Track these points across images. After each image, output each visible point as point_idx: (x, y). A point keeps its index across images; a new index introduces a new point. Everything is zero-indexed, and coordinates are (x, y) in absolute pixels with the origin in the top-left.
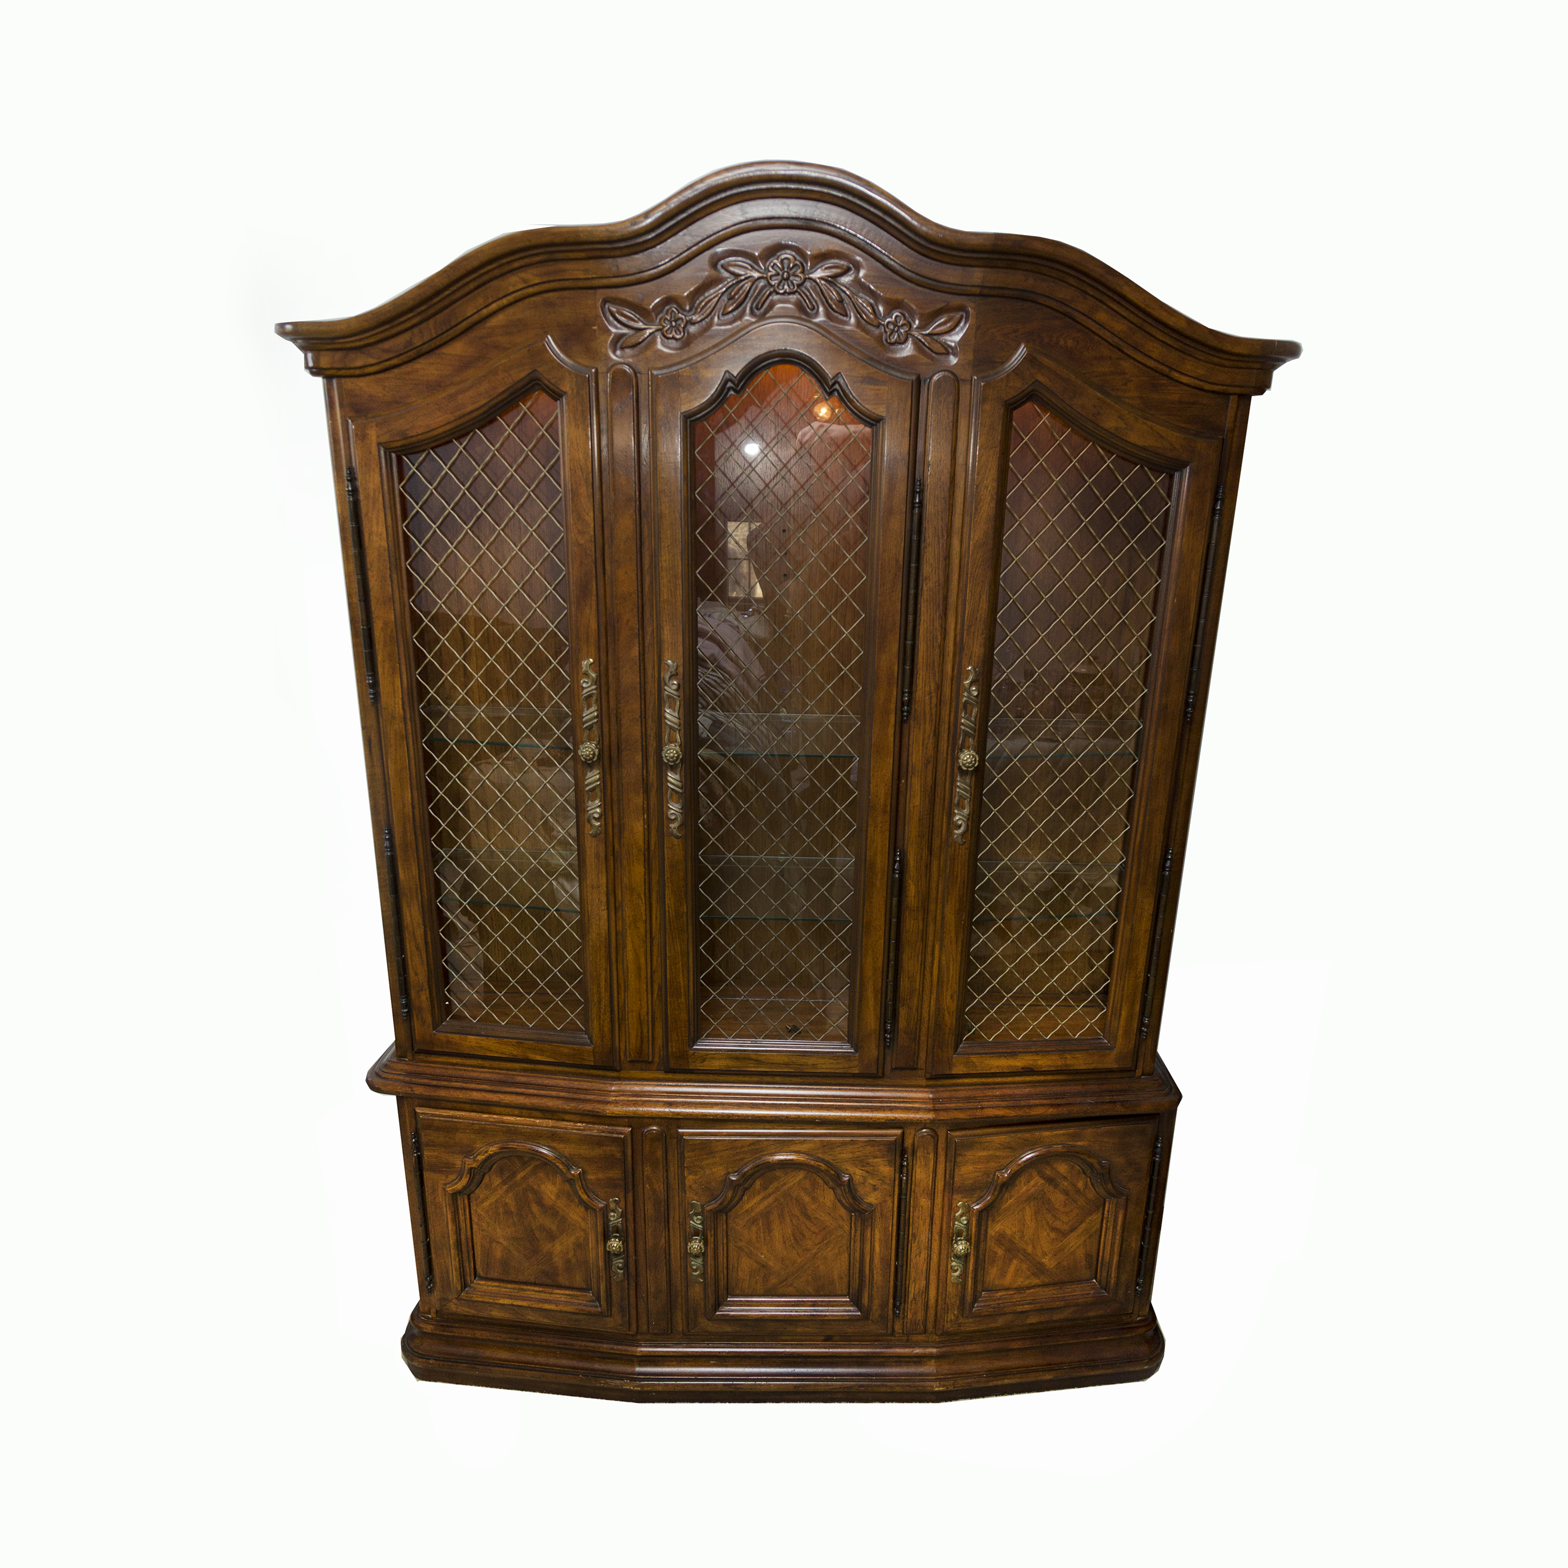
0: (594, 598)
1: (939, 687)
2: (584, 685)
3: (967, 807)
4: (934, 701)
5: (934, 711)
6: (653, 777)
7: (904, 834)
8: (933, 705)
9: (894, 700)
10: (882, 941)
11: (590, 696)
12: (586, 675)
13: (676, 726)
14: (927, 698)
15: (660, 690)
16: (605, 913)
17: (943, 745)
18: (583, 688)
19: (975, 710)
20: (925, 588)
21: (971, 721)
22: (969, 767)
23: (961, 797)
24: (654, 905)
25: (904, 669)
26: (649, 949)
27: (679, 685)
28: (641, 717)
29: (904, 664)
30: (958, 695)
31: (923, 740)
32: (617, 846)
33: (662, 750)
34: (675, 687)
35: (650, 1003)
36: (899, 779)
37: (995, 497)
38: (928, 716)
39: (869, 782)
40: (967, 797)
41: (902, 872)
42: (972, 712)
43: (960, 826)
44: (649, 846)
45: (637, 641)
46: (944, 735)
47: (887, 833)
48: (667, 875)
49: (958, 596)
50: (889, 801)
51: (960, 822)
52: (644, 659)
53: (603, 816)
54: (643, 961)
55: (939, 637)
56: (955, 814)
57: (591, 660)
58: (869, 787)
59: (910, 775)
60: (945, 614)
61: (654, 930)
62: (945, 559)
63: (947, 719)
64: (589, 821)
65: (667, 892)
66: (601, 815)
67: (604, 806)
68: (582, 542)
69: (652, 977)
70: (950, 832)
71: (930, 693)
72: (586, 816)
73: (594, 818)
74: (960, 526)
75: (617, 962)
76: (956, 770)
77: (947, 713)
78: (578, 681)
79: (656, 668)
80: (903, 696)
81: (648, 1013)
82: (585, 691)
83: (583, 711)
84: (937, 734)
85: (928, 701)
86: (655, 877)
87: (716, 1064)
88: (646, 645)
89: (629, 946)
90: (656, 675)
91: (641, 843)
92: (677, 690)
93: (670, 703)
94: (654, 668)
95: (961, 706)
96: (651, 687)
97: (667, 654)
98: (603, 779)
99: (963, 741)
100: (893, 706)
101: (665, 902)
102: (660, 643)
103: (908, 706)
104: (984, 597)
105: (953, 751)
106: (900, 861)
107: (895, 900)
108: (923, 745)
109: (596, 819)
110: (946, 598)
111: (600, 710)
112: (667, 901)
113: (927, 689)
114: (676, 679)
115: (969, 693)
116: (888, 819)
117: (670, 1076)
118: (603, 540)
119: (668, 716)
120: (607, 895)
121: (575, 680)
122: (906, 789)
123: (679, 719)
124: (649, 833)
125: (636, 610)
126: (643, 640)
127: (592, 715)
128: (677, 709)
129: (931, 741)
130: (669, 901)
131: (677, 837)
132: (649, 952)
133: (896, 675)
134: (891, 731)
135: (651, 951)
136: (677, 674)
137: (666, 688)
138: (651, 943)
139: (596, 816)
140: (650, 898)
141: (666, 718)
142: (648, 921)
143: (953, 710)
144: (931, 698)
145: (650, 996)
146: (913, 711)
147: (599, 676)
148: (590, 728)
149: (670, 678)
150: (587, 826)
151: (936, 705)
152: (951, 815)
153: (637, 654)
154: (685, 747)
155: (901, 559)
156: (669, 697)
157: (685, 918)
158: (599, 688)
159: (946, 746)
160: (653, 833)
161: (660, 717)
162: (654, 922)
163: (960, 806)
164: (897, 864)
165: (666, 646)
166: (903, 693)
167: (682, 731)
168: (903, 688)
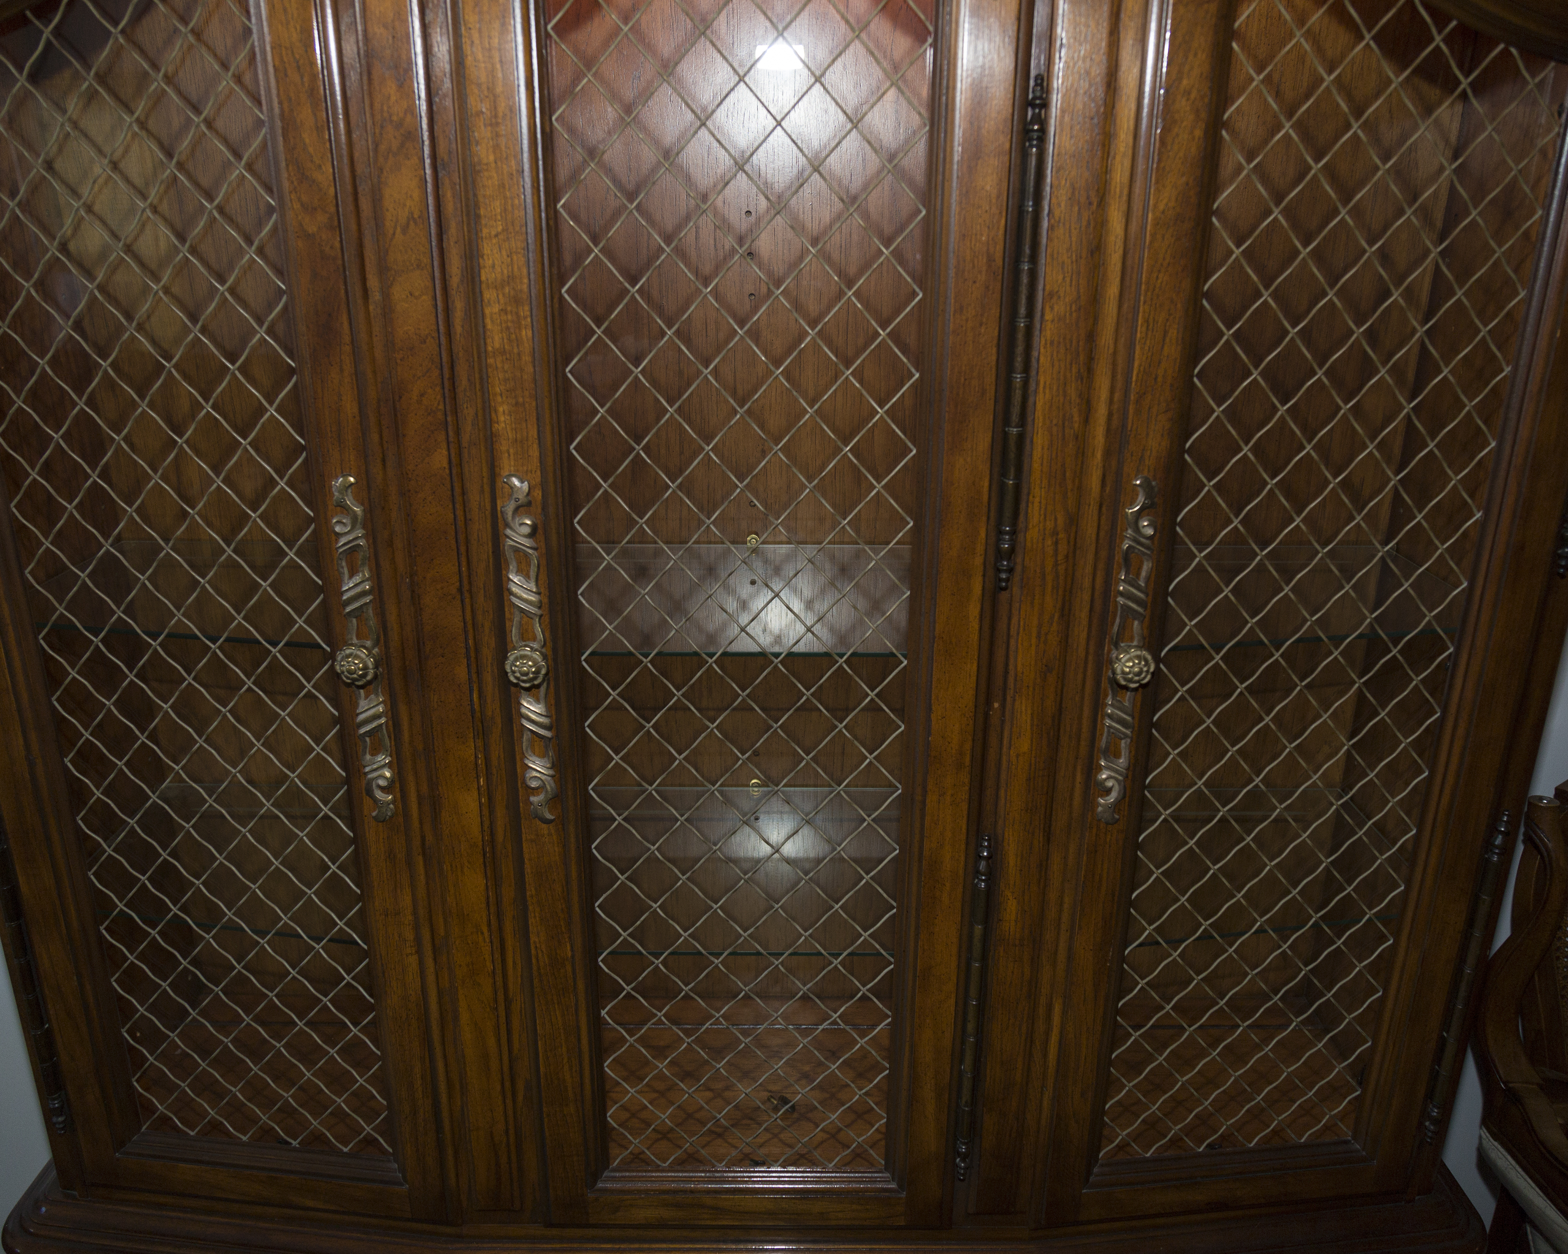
0: (347, 349)
1: (1073, 521)
2: (338, 529)
3: (1124, 753)
4: (1063, 548)
5: (1061, 569)
6: (493, 707)
7: (996, 805)
8: (1060, 557)
9: (980, 548)
10: (952, 1001)
11: (355, 549)
12: (343, 508)
13: (533, 610)
14: (1049, 542)
15: (497, 538)
16: (413, 960)
17: (1080, 633)
18: (338, 535)
19: (1146, 567)
20: (1048, 316)
21: (1138, 588)
22: (1131, 681)
23: (1115, 737)
24: (510, 942)
25: (1002, 487)
26: (503, 1020)
27: (534, 528)
28: (460, 590)
29: (1004, 474)
30: (1113, 537)
31: (1040, 626)
32: (429, 838)
33: (506, 658)
34: (526, 530)
35: (510, 1112)
36: (988, 703)
37: (1203, 115)
38: (1049, 578)
39: (929, 709)
40: (1126, 736)
41: (992, 876)
42: (1140, 568)
43: (1108, 791)
44: (492, 834)
45: (441, 437)
46: (1082, 615)
47: (965, 806)
48: (531, 891)
49: (1117, 330)
50: (968, 746)
51: (1110, 784)
52: (461, 475)
53: (396, 785)
54: (491, 1042)
55: (1076, 418)
56: (1100, 769)
57: (352, 479)
58: (929, 720)
59: (1010, 693)
60: (1090, 370)
61: (511, 986)
62: (1092, 253)
63: (1087, 583)
64: (370, 793)
65: (532, 921)
66: (392, 782)
67: (397, 765)
68: (312, 229)
69: (511, 1068)
70: (1089, 803)
71: (1055, 533)
72: (364, 783)
73: (379, 787)
74: (1126, 179)
75: (443, 1043)
76: (1104, 684)
77: (1089, 569)
78: (327, 521)
79: (487, 488)
80: (999, 540)
81: (507, 1132)
82: (343, 541)
83: (340, 582)
84: (1066, 613)
85: (1050, 550)
86: (508, 892)
87: (642, 1215)
88: (465, 444)
89: (464, 1017)
90: (488, 507)
91: (475, 830)
92: (532, 535)
93: (519, 563)
94: (482, 491)
95: (1118, 558)
96: (480, 529)
97: (506, 464)
98: (393, 712)
99: (1123, 627)
100: (978, 561)
101: (528, 939)
102: (490, 439)
103: (1009, 560)
104: (1174, 333)
105: (1100, 645)
106: (989, 858)
107: (978, 929)
108: (1039, 637)
109: (382, 789)
110: (1091, 337)
111: (377, 577)
112: (533, 938)
113: (1050, 525)
114: (529, 515)
115: (1137, 529)
116: (967, 781)
117: (555, 1232)
118: (359, 224)
119: (515, 589)
120: (417, 927)
121: (321, 521)
122: (1003, 722)
123: (538, 593)
124: (491, 812)
125: (436, 373)
126: (458, 433)
127: (358, 590)
128: (533, 574)
129: (1055, 627)
130: (538, 937)
131: (548, 822)
132: (503, 1028)
133: (985, 497)
134: (974, 610)
135: (508, 1023)
136: (529, 504)
137: (509, 532)
138: (508, 1009)
139: (382, 783)
140: (500, 929)
141: (511, 593)
142: (499, 972)
143: (1101, 566)
144: (1056, 543)
145: (509, 1102)
146: (1019, 568)
147: (369, 511)
148: (358, 613)
149: (516, 510)
150: (367, 801)
151: (1067, 557)
152: (1092, 769)
153: (445, 464)
154: (555, 650)
155: (998, 255)
156: (516, 550)
157: (569, 968)
158: (371, 535)
159: (1084, 635)
160: (501, 813)
161: (501, 589)
162: (510, 972)
163: (1112, 753)
164: (983, 864)
165: (503, 445)
166: (1001, 532)
167: (546, 619)
168: (999, 523)
